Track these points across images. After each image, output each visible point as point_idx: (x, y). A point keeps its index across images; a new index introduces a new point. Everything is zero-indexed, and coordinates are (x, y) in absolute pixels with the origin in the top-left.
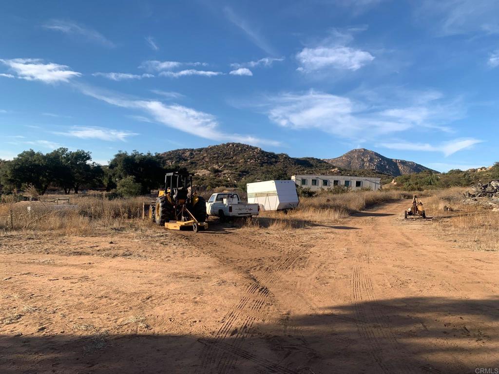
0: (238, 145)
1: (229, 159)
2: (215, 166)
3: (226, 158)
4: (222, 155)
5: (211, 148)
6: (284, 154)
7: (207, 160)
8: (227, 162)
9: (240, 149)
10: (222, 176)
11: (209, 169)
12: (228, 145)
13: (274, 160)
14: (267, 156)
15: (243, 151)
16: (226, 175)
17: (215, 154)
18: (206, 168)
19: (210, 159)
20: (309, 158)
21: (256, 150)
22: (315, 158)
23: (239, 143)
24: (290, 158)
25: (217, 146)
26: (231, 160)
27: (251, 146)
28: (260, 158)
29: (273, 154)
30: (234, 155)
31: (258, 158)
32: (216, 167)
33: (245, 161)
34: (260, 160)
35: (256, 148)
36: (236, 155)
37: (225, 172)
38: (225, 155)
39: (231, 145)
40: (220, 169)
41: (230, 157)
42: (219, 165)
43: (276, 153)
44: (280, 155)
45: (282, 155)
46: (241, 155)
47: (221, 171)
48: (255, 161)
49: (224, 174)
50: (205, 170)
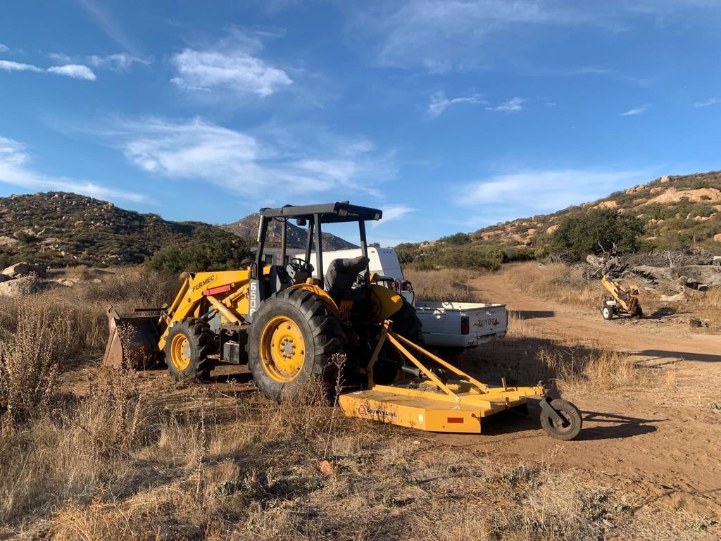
0: (71, 196)
1: (53, 219)
2: (26, 231)
3: (48, 218)
4: (39, 211)
5: (16, 199)
6: (154, 215)
7: (9, 219)
8: (51, 224)
9: (74, 203)
10: (43, 247)
11: (14, 235)
12: (51, 194)
13: (137, 223)
14: (125, 216)
15: (81, 206)
16: (50, 247)
17: (25, 210)
18: (10, 234)
19: (15, 217)
21: (105, 207)
23: (73, 194)
24: (164, 221)
25: (28, 195)
26: (59, 221)
27: (94, 200)
28: (112, 220)
29: (135, 213)
30: (63, 213)
31: (109, 219)
32: (30, 232)
33: (85, 224)
34: (114, 222)
35: (106, 203)
36: (67, 213)
37: (48, 241)
38: (45, 212)
39: (56, 195)
40: (38, 236)
41: (56, 216)
42: (34, 230)
43: (141, 212)
44: (147, 216)
45: (151, 216)
46: (77, 214)
47: (40, 240)
48: (105, 223)
49: (47, 245)
50: (7, 238)
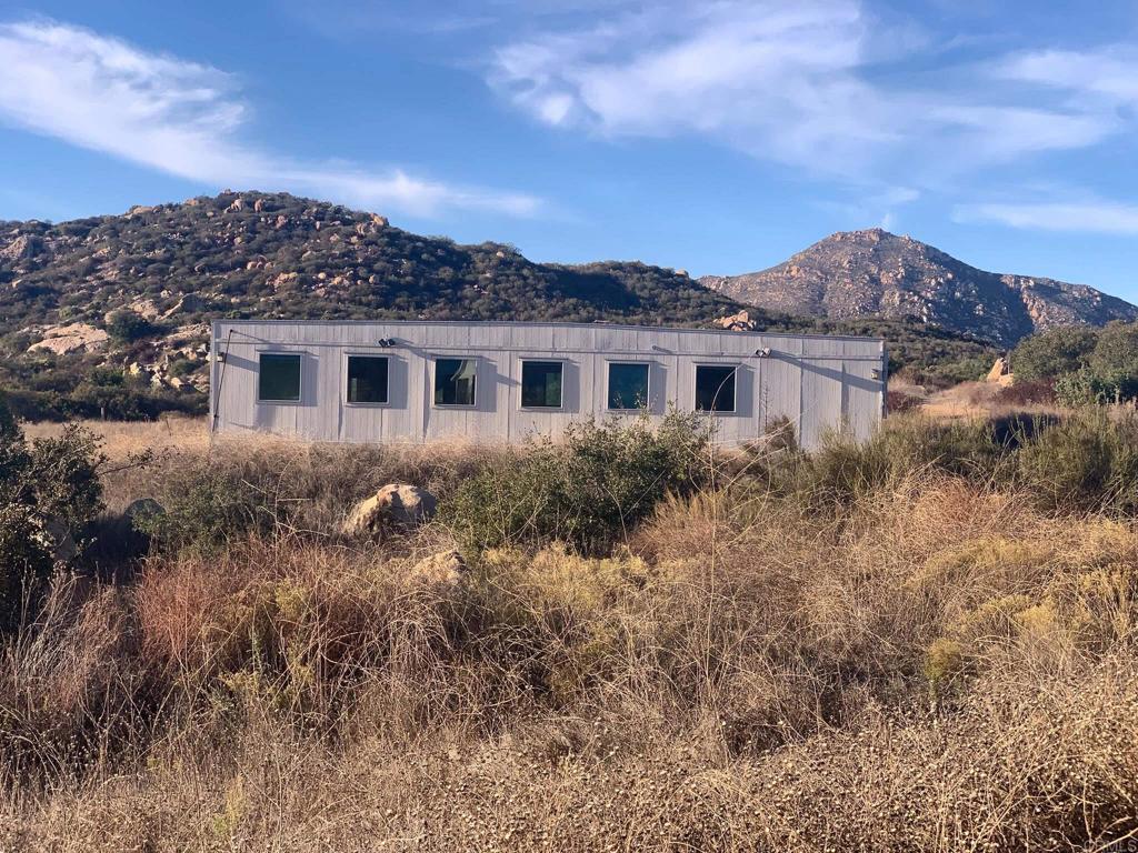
0: (274, 204)
1: (223, 270)
2: (138, 308)
3: (210, 268)
4: (187, 250)
5: (137, 218)
6: (498, 247)
7: (111, 274)
8: (211, 283)
9: (281, 220)
10: (169, 351)
11: (107, 319)
12: (225, 201)
13: (446, 273)
14: (414, 255)
15: (299, 231)
16: (184, 350)
17: (152, 248)
18: (95, 319)
19: (125, 270)
20: (618, 267)
21: (360, 228)
22: (648, 263)
23: (283, 196)
24: (526, 263)
25: (170, 206)
26: (233, 277)
27: (338, 210)
28: (377, 266)
29: (445, 245)
30: (249, 252)
31: (368, 264)
32: (144, 309)
33: (303, 281)
34: (381, 273)
35: (366, 218)
36: (260, 252)
37: (184, 333)
38: (202, 250)
39: (237, 203)
40: (162, 319)
41: (228, 262)
42: (157, 302)
43: (461, 240)
44: (478, 250)
45: (489, 250)
46: (283, 254)
47: (162, 331)
48: (355, 277)
49: (178, 344)
50: (86, 327)
